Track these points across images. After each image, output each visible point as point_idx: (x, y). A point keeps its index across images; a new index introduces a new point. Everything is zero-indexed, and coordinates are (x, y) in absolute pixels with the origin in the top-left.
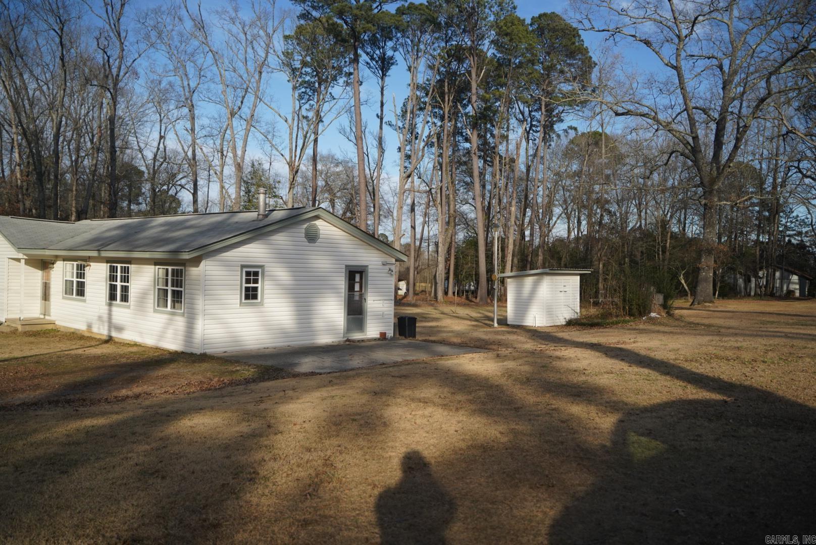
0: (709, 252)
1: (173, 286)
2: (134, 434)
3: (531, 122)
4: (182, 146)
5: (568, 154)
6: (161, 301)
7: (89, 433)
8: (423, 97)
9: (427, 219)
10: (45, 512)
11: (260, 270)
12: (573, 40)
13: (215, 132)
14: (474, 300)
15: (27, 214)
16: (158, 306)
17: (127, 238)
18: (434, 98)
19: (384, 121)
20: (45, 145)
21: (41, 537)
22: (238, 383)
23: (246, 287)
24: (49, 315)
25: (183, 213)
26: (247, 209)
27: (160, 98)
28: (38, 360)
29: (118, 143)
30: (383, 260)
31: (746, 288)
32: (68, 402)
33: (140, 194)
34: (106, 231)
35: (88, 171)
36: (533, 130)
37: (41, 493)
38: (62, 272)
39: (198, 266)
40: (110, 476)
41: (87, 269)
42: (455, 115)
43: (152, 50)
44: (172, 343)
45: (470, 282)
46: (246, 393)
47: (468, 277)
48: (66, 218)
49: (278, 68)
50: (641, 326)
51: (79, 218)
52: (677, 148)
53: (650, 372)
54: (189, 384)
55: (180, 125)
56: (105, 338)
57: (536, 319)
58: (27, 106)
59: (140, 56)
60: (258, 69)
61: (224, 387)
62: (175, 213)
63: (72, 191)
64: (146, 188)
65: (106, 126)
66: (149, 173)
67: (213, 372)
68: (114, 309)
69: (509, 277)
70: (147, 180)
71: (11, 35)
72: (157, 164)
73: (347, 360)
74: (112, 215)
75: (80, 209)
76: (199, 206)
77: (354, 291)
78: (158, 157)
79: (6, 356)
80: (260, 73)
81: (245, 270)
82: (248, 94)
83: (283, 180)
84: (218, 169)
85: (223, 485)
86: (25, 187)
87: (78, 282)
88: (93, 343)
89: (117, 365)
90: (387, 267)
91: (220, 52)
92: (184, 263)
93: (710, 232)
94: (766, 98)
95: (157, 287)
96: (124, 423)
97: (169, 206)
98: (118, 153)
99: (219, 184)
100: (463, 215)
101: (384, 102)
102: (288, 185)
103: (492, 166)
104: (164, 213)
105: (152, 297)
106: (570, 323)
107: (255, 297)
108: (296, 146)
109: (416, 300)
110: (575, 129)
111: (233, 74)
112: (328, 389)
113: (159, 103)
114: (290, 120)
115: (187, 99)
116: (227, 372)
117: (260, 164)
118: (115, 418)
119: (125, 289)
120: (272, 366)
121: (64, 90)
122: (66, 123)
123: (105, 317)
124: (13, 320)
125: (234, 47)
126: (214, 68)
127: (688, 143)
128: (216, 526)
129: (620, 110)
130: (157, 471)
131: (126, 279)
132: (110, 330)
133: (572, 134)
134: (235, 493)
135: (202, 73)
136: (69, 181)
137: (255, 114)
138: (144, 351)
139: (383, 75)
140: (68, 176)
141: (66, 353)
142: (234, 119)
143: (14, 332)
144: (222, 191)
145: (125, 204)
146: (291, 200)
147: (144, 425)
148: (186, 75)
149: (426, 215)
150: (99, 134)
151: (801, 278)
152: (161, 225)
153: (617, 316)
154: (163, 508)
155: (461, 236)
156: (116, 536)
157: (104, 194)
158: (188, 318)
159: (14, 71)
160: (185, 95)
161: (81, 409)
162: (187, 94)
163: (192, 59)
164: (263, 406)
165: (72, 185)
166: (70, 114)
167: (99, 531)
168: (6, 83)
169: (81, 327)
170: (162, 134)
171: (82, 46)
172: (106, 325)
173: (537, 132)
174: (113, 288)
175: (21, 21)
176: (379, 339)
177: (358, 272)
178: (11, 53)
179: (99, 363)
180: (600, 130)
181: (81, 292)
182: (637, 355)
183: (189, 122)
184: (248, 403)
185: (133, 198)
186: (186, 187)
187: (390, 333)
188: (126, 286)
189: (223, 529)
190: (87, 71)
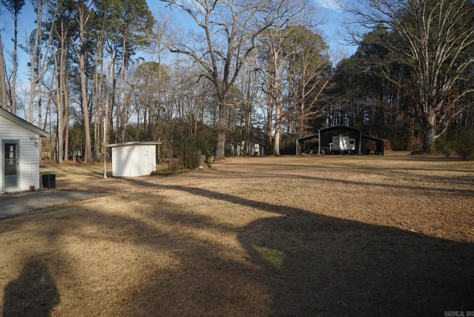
0: (222, 131)
3: (116, 53)
5: (138, 74)
8: (45, 31)
9: (49, 111)
12: (143, 6)
14: (82, 162)
18: (54, 32)
19: (18, 44)
30: (31, 136)
31: (235, 151)
36: (117, 58)
42: (68, 43)
45: (78, 151)
47: (78, 147)
50: (196, 174)
52: (204, 73)
53: (226, 202)
57: (130, 172)
69: (113, 147)
73: (10, 208)
77: (9, 158)
90: (34, 141)
93: (223, 120)
94: (252, 49)
100: (73, 109)
101: (17, 30)
103: (92, 79)
106: (153, 174)
109: (44, 163)
110: (143, 59)
112: (7, 233)
127: (211, 70)
129: (174, 49)
133: (141, 61)
139: (16, 12)
149: (48, 108)
151: (260, 145)
153: (181, 169)
155: (71, 122)
173: (119, 59)
176: (30, 191)
177: (11, 145)
180: (157, 62)
182: (210, 192)
187: (37, 186)
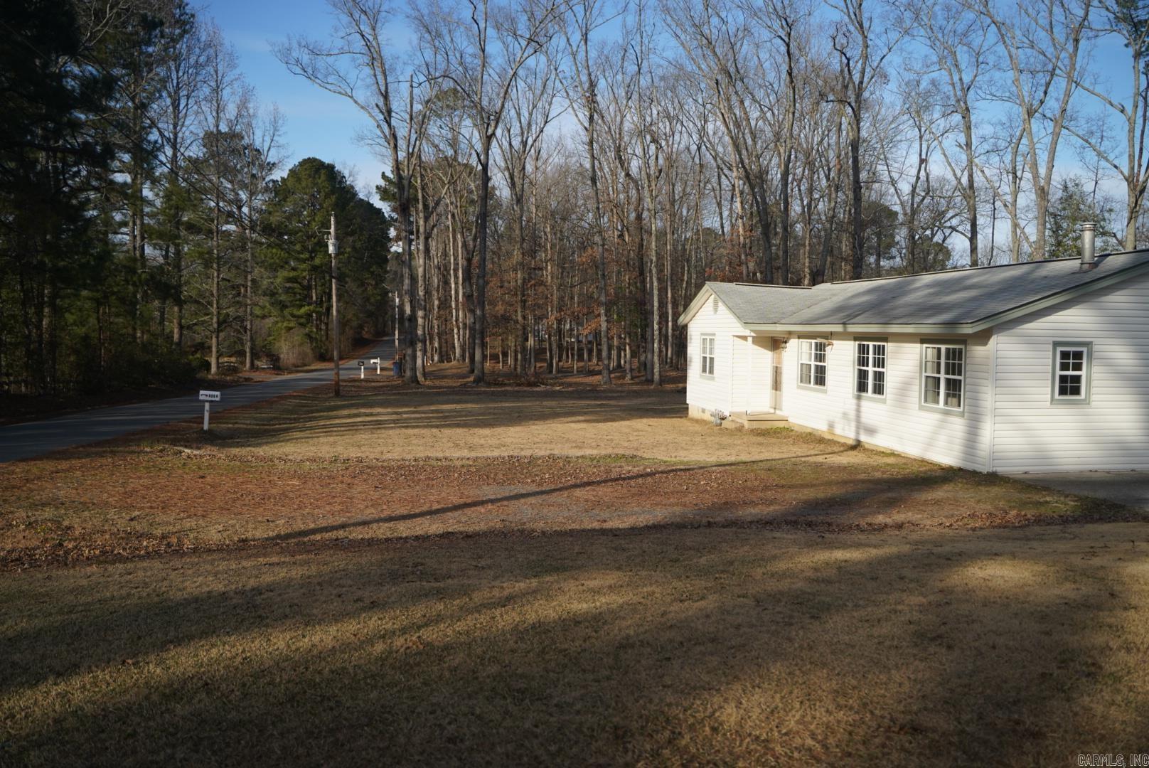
1: (947, 373)
2: (902, 578)
4: (954, 171)
6: (930, 394)
7: (843, 569)
10: (796, 665)
11: (1085, 350)
13: (1002, 144)
15: (751, 279)
16: (926, 401)
17: (880, 307)
20: (770, 189)
21: (793, 696)
22: (1049, 522)
23: (1061, 377)
24: (781, 410)
25: (955, 268)
26: (1054, 256)
27: (918, 107)
28: (771, 467)
29: (863, 176)
32: (810, 524)
33: (893, 244)
34: (853, 297)
35: (824, 218)
37: (790, 640)
38: (797, 353)
39: (985, 344)
40: (876, 631)
41: (828, 348)
43: (907, 38)
44: (946, 455)
46: (1065, 538)
48: (797, 283)
49: (1108, 27)
51: (814, 282)
54: (972, 516)
55: (949, 140)
56: (851, 442)
58: (749, 142)
59: (890, 50)
60: (1073, 36)
61: (1028, 525)
62: (943, 269)
63: (804, 245)
64: (901, 236)
65: (846, 154)
66: (905, 214)
67: (1009, 501)
68: (864, 403)
70: (902, 224)
71: (730, 56)
72: (917, 199)
74: (856, 276)
75: (815, 270)
76: (979, 256)
78: (917, 190)
79: (733, 459)
80: (1077, 41)
81: (1059, 349)
82: (1055, 78)
83: (1116, 206)
84: (1009, 198)
85: (1043, 675)
86: (748, 246)
87: (817, 366)
88: (836, 449)
89: (869, 481)
91: (1008, 21)
92: (964, 340)
95: (924, 374)
96: (886, 561)
97: (934, 259)
98: (863, 190)
99: (1009, 221)
102: (1126, 214)
104: (927, 269)
105: (917, 388)
107: (1076, 391)
108: (1141, 149)
111: (1029, 51)
113: (918, 112)
114: (1129, 109)
115: (958, 101)
116: (1031, 503)
117: (1077, 185)
118: (874, 552)
119: (879, 377)
120: (1105, 500)
121: (794, 113)
122: (796, 157)
123: (852, 414)
124: (739, 415)
125: (1030, 10)
126: (1001, 49)
128: (1037, 735)
130: (940, 637)
131: (880, 363)
132: (858, 433)
134: (1064, 691)
135: (981, 59)
136: (800, 234)
137: (1069, 108)
138: (905, 464)
140: (799, 227)
141: (803, 459)
142: (1033, 120)
143: (740, 429)
144: (1014, 232)
145: (872, 259)
146: (1131, 238)
147: (914, 567)
148: (957, 66)
150: (838, 167)
152: (928, 286)
154: (952, 691)
156: (888, 716)
157: (845, 247)
158: (970, 419)
159: (734, 98)
160: (955, 95)
161: (827, 535)
162: (959, 93)
163: (965, 41)
164: (1096, 561)
165: (804, 238)
166: (800, 144)
167: (865, 705)
168: (726, 116)
169: (820, 426)
170: (924, 157)
171: (813, 51)
172: (853, 424)
174: (862, 375)
175: (740, 34)
178: (731, 77)
179: (845, 476)
181: (820, 380)
183: (963, 134)
184: (1073, 553)
185: (883, 250)
186: (960, 229)
188: (880, 373)
189: (1047, 742)
190: (820, 83)
